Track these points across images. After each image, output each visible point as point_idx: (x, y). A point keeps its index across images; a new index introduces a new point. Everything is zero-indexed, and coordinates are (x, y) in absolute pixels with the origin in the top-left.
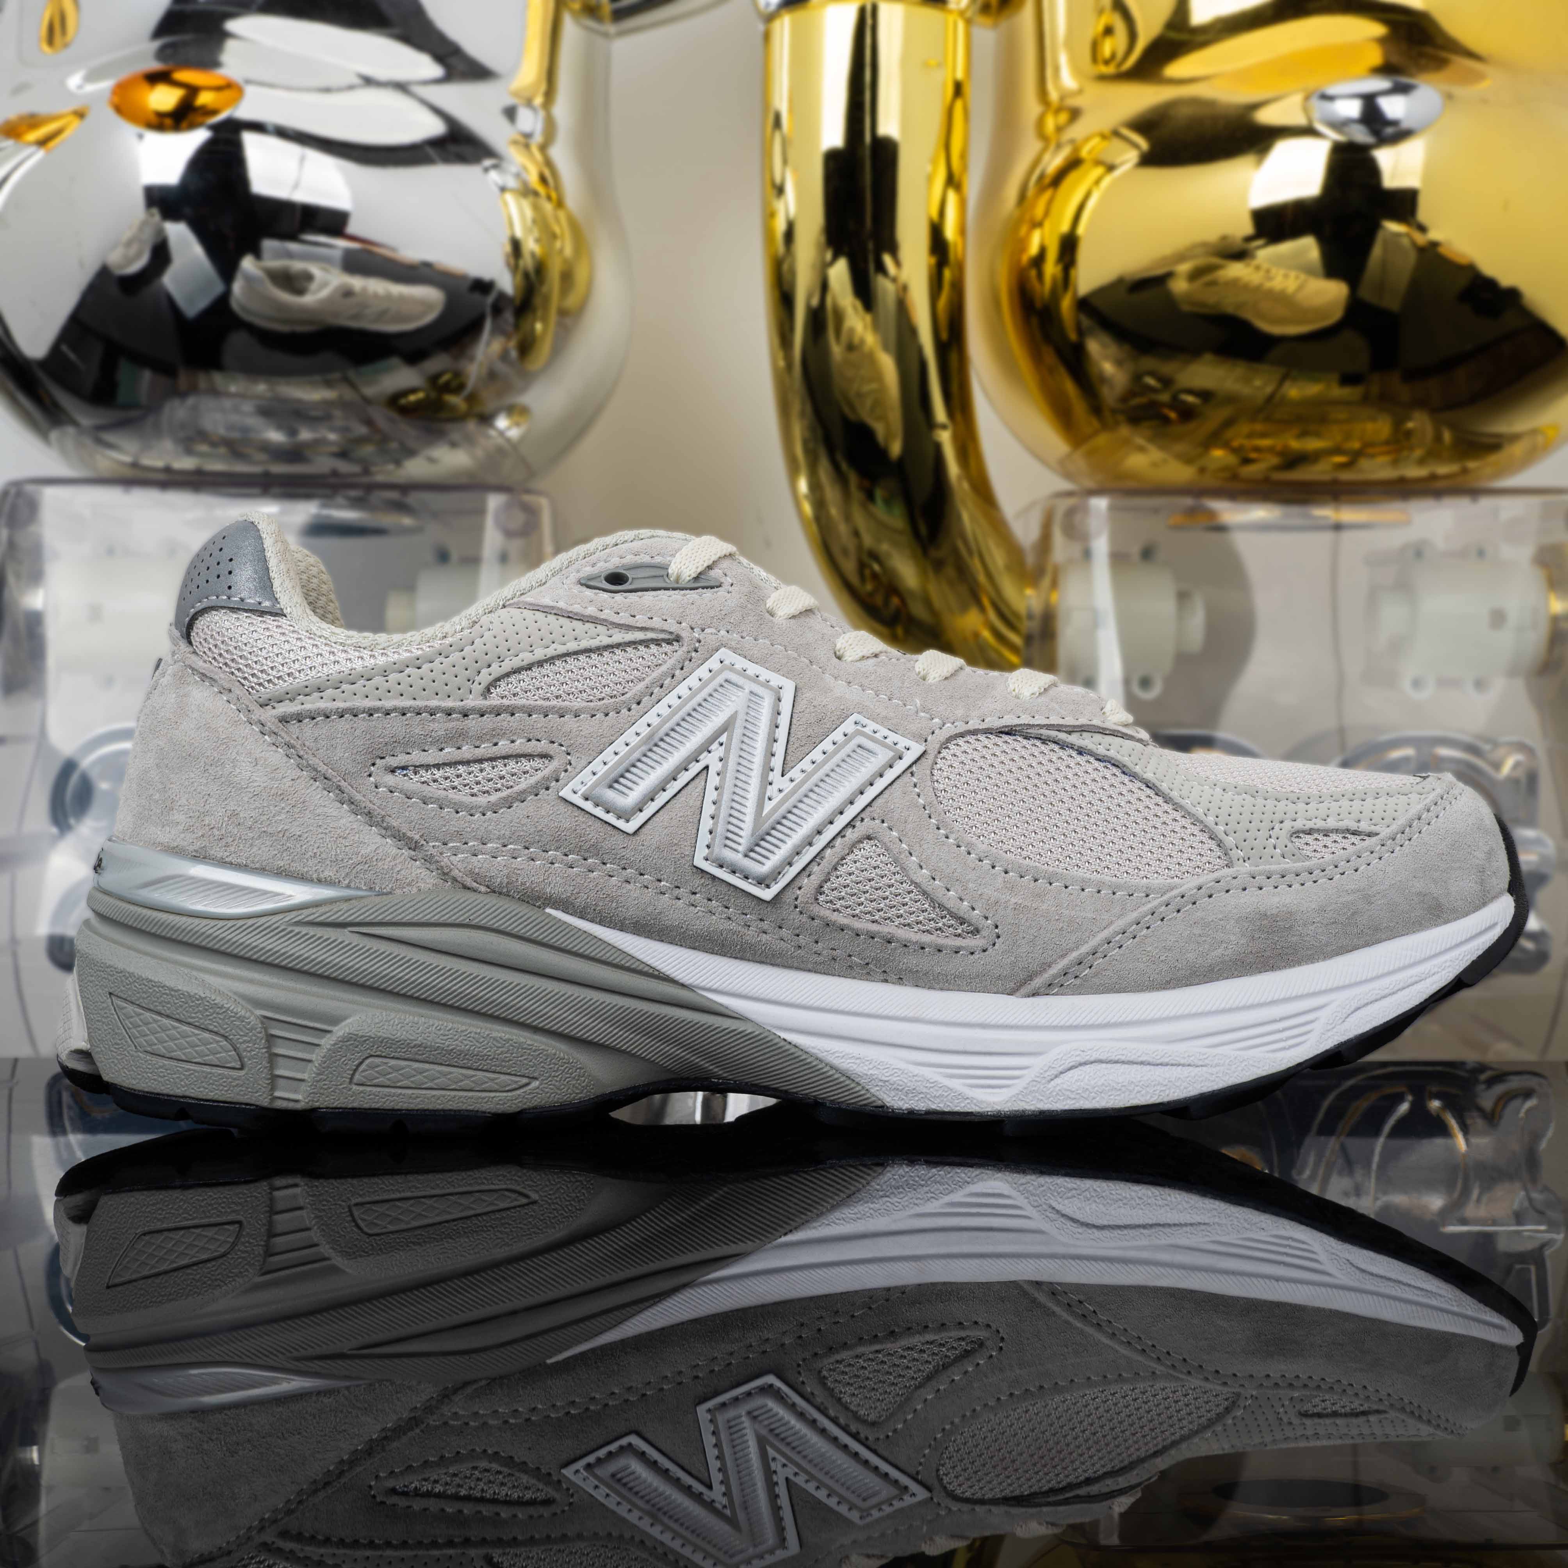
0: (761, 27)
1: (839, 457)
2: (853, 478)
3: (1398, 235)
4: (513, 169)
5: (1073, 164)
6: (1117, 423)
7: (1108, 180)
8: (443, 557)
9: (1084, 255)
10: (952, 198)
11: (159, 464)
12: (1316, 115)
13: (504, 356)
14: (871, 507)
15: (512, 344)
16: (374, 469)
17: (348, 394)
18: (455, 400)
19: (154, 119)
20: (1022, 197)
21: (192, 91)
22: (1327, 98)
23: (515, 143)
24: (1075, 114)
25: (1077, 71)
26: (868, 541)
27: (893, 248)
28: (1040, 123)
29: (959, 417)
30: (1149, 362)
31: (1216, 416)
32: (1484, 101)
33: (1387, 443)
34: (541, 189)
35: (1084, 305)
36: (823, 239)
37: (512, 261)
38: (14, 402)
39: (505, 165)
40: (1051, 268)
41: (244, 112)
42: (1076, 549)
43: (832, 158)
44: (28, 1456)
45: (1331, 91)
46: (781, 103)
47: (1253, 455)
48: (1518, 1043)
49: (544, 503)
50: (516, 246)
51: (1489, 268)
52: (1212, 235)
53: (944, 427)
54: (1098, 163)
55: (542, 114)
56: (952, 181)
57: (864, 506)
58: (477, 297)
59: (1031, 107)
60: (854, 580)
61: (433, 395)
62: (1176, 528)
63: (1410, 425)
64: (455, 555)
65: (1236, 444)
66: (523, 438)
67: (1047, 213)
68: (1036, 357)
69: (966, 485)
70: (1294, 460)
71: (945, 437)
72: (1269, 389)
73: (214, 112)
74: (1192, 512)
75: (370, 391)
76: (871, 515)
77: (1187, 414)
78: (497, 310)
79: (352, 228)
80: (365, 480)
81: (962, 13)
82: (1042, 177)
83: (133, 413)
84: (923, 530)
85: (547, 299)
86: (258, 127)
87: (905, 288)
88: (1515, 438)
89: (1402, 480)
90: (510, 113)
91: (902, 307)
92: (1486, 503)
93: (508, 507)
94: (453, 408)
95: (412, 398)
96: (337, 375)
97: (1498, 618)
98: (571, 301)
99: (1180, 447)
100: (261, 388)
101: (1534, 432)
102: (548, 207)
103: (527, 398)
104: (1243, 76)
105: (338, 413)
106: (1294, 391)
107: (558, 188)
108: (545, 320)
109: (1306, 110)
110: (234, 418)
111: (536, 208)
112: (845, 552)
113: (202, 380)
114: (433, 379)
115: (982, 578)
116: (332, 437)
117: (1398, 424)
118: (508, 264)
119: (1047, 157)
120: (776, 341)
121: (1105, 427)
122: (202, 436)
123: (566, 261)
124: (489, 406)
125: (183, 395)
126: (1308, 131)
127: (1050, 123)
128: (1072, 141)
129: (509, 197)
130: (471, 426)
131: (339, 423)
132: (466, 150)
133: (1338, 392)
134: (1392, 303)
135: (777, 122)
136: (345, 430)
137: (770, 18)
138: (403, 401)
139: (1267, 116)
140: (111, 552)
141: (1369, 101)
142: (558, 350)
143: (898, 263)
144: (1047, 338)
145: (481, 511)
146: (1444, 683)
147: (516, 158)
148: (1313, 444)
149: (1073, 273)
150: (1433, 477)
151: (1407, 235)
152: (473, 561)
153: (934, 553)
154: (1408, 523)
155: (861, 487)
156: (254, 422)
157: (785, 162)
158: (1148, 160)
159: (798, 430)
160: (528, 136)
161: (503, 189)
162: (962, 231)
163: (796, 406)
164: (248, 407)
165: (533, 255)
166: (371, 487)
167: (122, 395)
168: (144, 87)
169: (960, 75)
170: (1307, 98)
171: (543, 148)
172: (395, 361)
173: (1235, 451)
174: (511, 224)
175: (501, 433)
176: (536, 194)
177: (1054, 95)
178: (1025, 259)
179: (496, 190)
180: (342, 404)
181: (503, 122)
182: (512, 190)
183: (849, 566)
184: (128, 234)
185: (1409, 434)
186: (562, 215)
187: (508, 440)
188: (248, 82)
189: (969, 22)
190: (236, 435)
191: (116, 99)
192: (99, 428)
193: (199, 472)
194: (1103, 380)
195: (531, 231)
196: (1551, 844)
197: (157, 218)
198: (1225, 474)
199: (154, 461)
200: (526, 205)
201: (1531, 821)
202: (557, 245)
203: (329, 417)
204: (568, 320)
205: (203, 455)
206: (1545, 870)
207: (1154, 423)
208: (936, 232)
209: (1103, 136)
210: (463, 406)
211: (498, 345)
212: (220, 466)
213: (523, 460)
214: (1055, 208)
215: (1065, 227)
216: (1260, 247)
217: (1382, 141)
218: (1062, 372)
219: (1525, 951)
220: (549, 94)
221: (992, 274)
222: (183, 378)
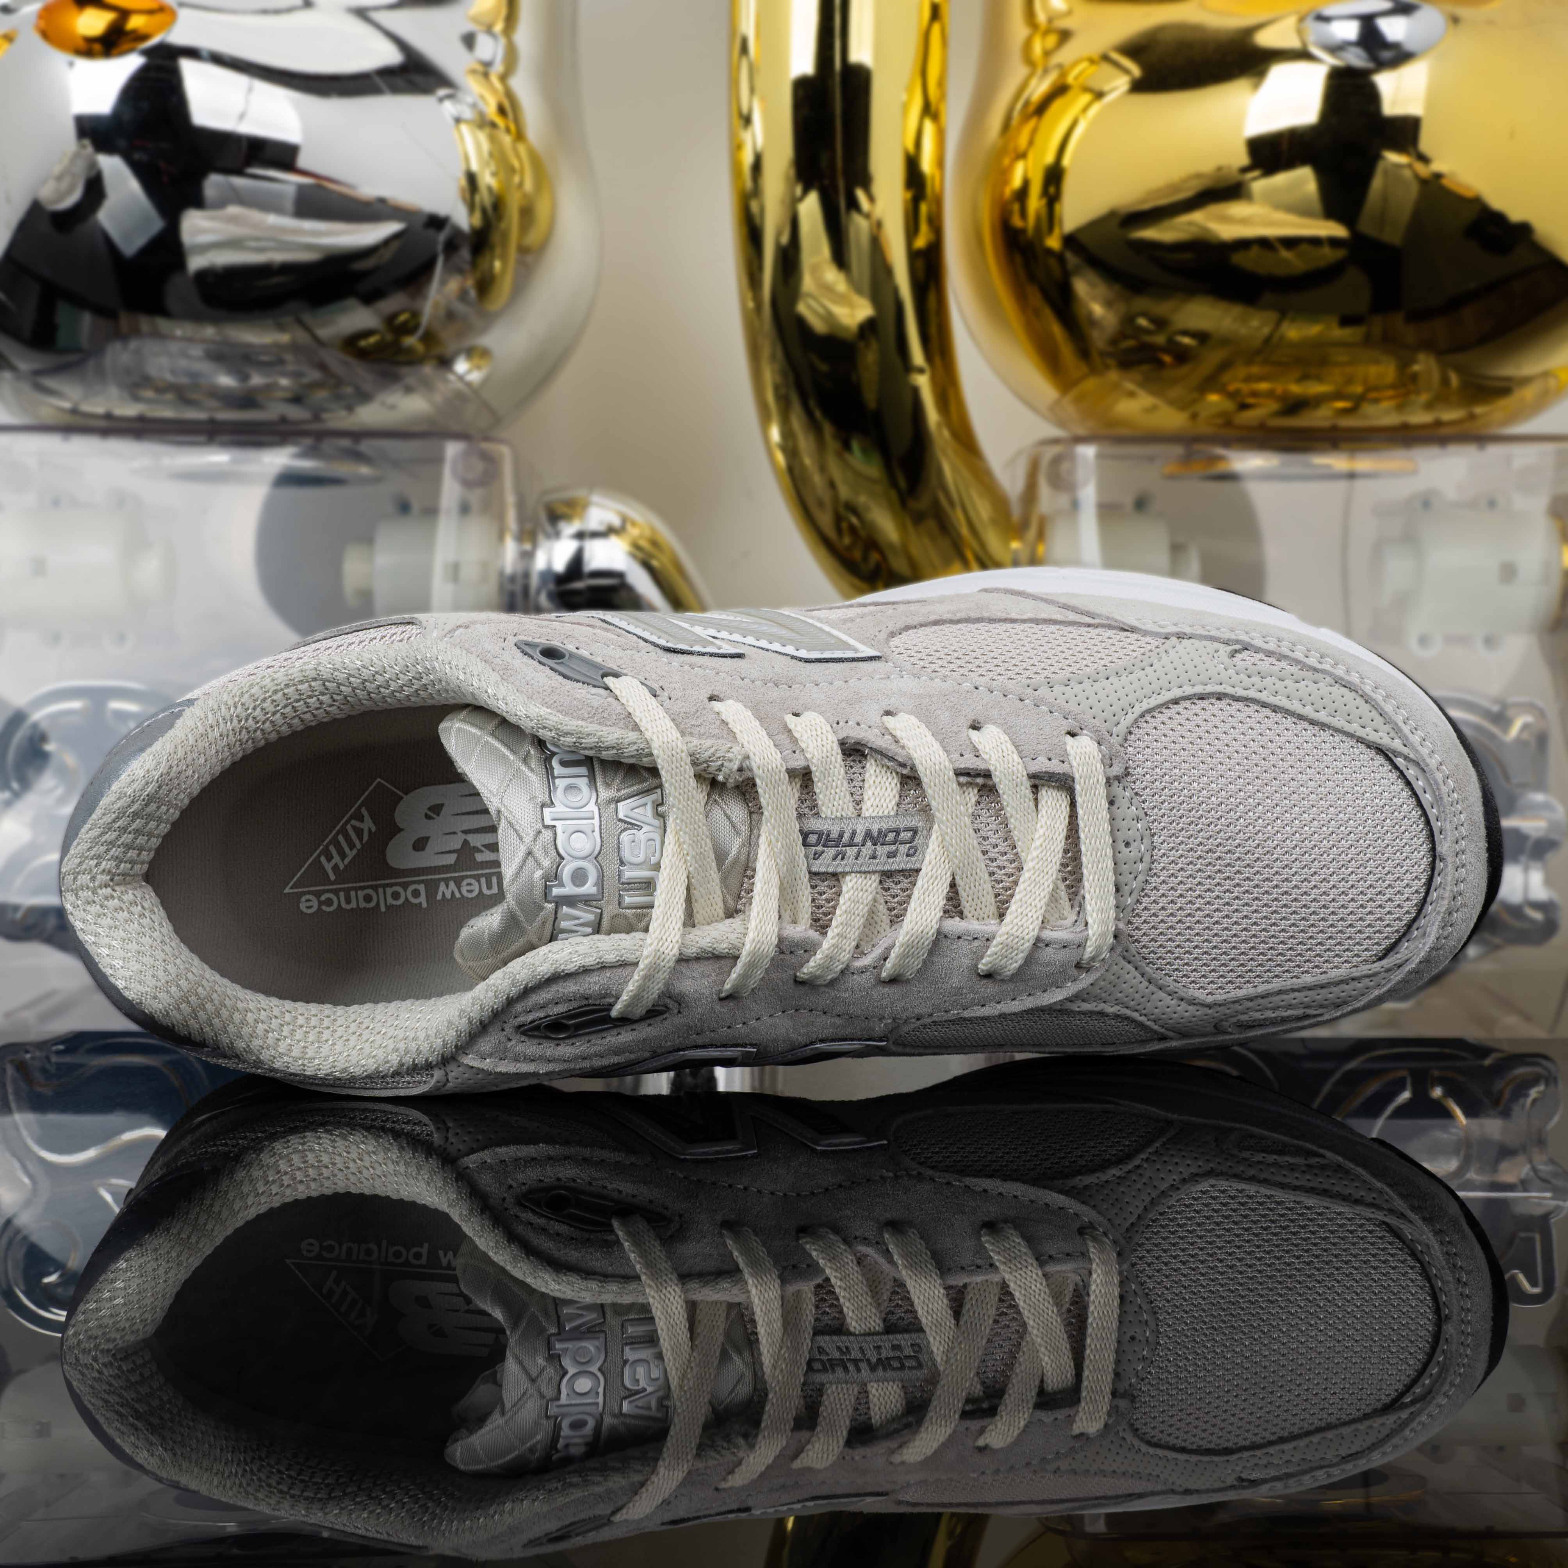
1: (812, 403)
2: (828, 429)
3: (1399, 166)
4: (469, 99)
5: (1060, 90)
6: (1107, 367)
7: (1096, 107)
8: (404, 508)
9: (1070, 187)
10: (929, 128)
11: (100, 410)
12: (1311, 38)
13: (463, 295)
14: (847, 456)
15: (470, 283)
16: (325, 416)
17: (302, 336)
18: (411, 341)
19: (82, 45)
20: (1007, 126)
21: (124, 14)
22: (1323, 19)
23: (473, 72)
24: (1065, 36)
26: (844, 492)
27: (864, 179)
28: (1027, 46)
29: (938, 360)
30: (1142, 303)
31: (1213, 357)
32: (1490, 22)
33: (1393, 386)
34: (499, 121)
35: (1070, 240)
36: (792, 172)
37: (468, 196)
39: (460, 95)
40: (1035, 203)
41: (177, 36)
42: (1063, 500)
43: (802, 85)
45: (1328, 11)
46: (748, 26)
47: (1250, 400)
48: (1528, 1018)
49: (505, 451)
50: (472, 179)
51: (1497, 202)
52: (1207, 166)
53: (921, 371)
54: (1086, 89)
55: (502, 41)
56: (929, 110)
57: (840, 456)
58: (431, 232)
59: (1019, 30)
60: (831, 533)
61: (389, 337)
62: (1171, 477)
63: (1416, 368)
64: (416, 506)
65: (1232, 387)
66: (486, 381)
67: (1031, 142)
68: (1021, 298)
69: (946, 433)
70: (1295, 406)
71: (923, 382)
72: (1266, 331)
73: (144, 37)
74: (1186, 459)
75: (324, 333)
76: (847, 465)
77: (1182, 356)
78: (451, 247)
79: (303, 161)
80: (315, 426)
82: (1027, 103)
83: (72, 358)
84: (902, 483)
85: (505, 236)
86: (193, 53)
87: (879, 225)
88: (1526, 381)
89: (1405, 427)
90: (469, 41)
91: (876, 244)
92: (1494, 451)
93: (467, 455)
94: (410, 350)
95: (372, 340)
96: (288, 318)
97: (1508, 572)
98: (533, 238)
99: (1176, 392)
100: (209, 331)
101: (1546, 374)
102: (507, 140)
103: (489, 340)
105: (289, 357)
106: (1293, 332)
107: (517, 119)
108: (504, 258)
109: (1300, 32)
110: (183, 363)
111: (492, 139)
112: (821, 504)
113: (145, 323)
114: (390, 320)
115: (965, 531)
116: (284, 382)
117: (1404, 365)
118: (464, 199)
119: (1034, 82)
120: (745, 282)
121: (1094, 371)
122: (146, 381)
123: (525, 196)
124: (450, 347)
125: (123, 337)
126: (1303, 55)
127: (1038, 48)
128: (1060, 66)
129: (464, 128)
130: (428, 369)
131: (290, 367)
132: (418, 79)
133: (1339, 333)
134: (1393, 236)
135: (744, 49)
136: (296, 375)
138: (363, 343)
139: (1266, 39)
140: (56, 503)
141: (1368, 22)
142: (519, 289)
143: (871, 199)
144: (1032, 277)
145: (438, 460)
146: (1451, 640)
147: (473, 87)
148: (1315, 388)
149: (1057, 207)
150: (1438, 424)
151: (1410, 166)
152: (431, 512)
153: (913, 504)
154: (1415, 472)
155: (836, 437)
156: (205, 367)
157: (752, 90)
158: (1139, 87)
159: (769, 376)
160: (487, 65)
161: (458, 120)
162: (940, 163)
163: (766, 350)
164: (197, 351)
165: (490, 189)
166: (321, 436)
167: (62, 338)
168: (72, 11)
170: (1301, 20)
171: (503, 78)
172: (352, 302)
173: (1232, 395)
174: (467, 159)
175: (461, 378)
176: (493, 125)
177: (1041, 17)
178: (1008, 192)
179: (451, 122)
180: (294, 347)
181: (461, 50)
182: (467, 121)
183: (825, 520)
184: (57, 169)
185: (1414, 377)
186: (522, 148)
187: (469, 384)
188: (182, 5)
190: (184, 380)
191: (42, 25)
192: (37, 373)
193: (141, 419)
194: (1093, 322)
195: (487, 164)
196: (1560, 810)
197: (90, 149)
198: (1219, 421)
199: (96, 406)
200: (482, 137)
201: (1540, 785)
202: (516, 179)
203: (281, 362)
204: (529, 259)
205: (148, 401)
206: (1554, 836)
207: (1145, 368)
208: (912, 165)
209: (1092, 61)
210: (420, 348)
211: (454, 285)
212: (168, 413)
213: (486, 405)
214: (1038, 139)
215: (1049, 158)
216: (1255, 179)
217: (1382, 65)
218: (1048, 313)
219: (1532, 921)
220: (511, 19)
221: (975, 209)
222: (124, 319)
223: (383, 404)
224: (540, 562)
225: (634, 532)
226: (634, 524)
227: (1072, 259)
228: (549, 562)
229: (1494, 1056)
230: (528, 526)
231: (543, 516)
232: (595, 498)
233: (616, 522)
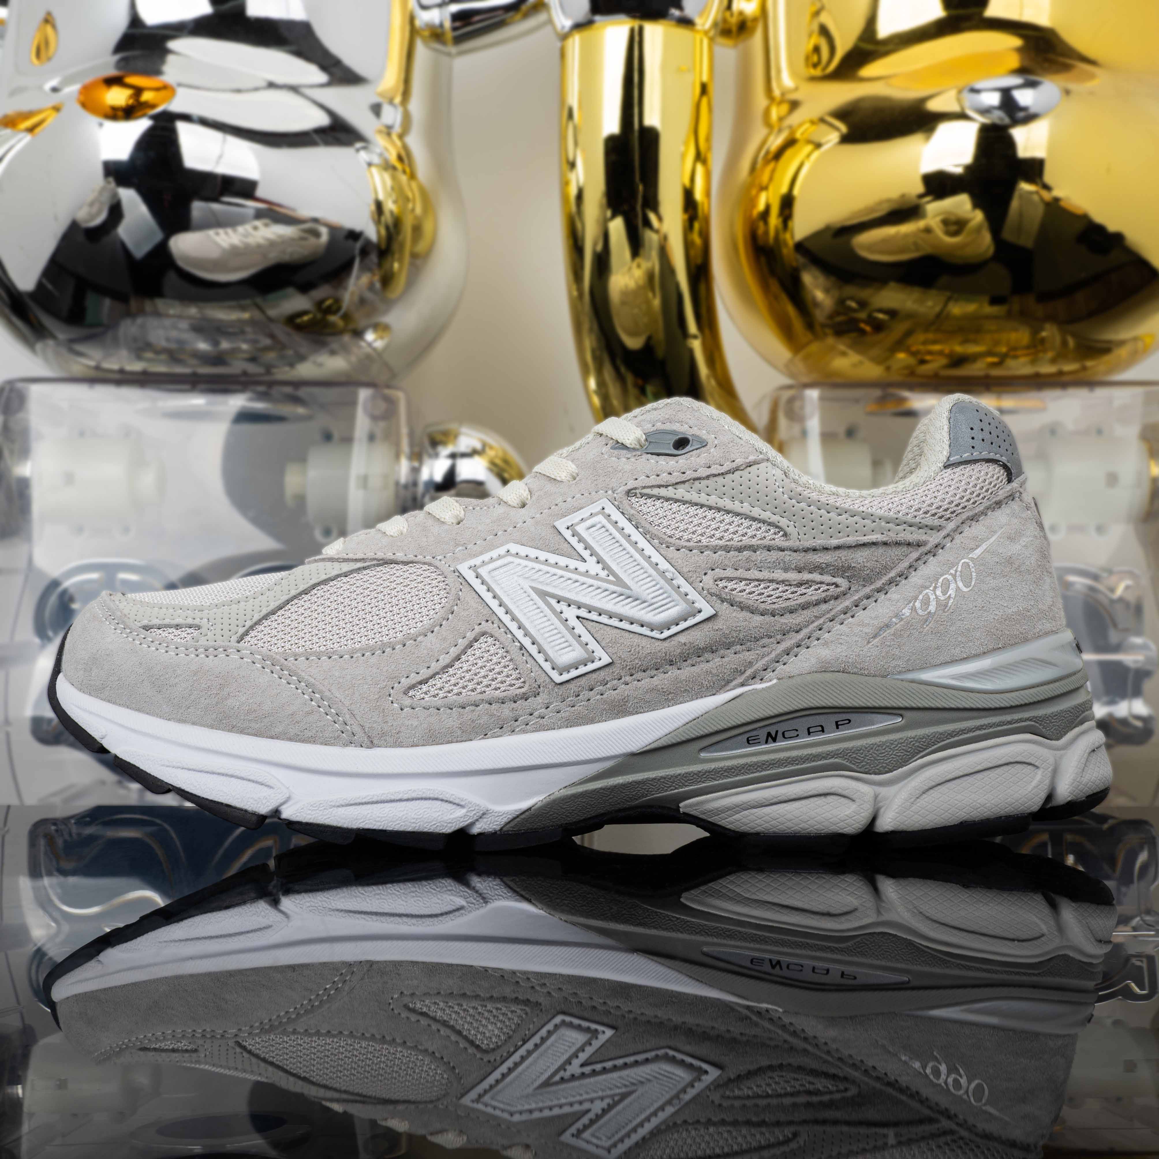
0: (559, 44)
1: (619, 362)
2: (630, 378)
3: (1031, 193)
4: (378, 150)
5: (790, 143)
6: (826, 335)
7: (816, 154)
8: (328, 437)
9: (799, 210)
10: (700, 169)
11: (115, 367)
12: (967, 104)
13: (371, 287)
15: (377, 278)
16: (275, 370)
17: (257, 315)
18: (333, 318)
19: (109, 112)
20: (753, 168)
21: (138, 91)
22: (975, 91)
23: (380, 132)
24: (794, 105)
25: (793, 73)
27: (655, 205)
28: (767, 113)
29: (707, 330)
30: (850, 290)
31: (900, 328)
32: (1094, 95)
33: (1028, 347)
34: (398, 165)
35: (800, 247)
36: (604, 201)
37: (376, 217)
38: (10, 324)
39: (371, 147)
40: (774, 220)
41: (176, 106)
42: (796, 429)
43: (611, 142)
44: (15, 1091)
45: (978, 86)
46: (573, 100)
47: (928, 358)
49: (400, 396)
50: (379, 206)
51: (1099, 217)
52: (894, 193)
53: (695, 337)
54: (809, 142)
55: (400, 110)
56: (699, 157)
57: (638, 399)
58: (350, 242)
59: (761, 101)
61: (318, 316)
62: (871, 414)
63: (1044, 334)
64: (336, 435)
65: (914, 349)
66: (386, 348)
67: (771, 179)
68: (765, 287)
69: (713, 382)
70: (958, 361)
71: (696, 345)
72: (937, 309)
73: (153, 106)
74: (882, 400)
75: (272, 313)
77: (878, 327)
78: (364, 252)
79: (260, 192)
80: (266, 378)
81: (706, 33)
82: (767, 153)
83: (97, 330)
85: (402, 246)
86: (186, 118)
87: (665, 238)
88: (1121, 343)
89: (1037, 375)
90: (376, 109)
91: (663, 249)
92: (1101, 393)
93: (374, 398)
94: (333, 325)
95: (306, 318)
96: (248, 302)
97: (1112, 479)
98: (421, 247)
99: (875, 352)
100: (193, 311)
101: (1135, 339)
102: (404, 178)
103: (389, 319)
104: (915, 76)
105: (248, 329)
106: (957, 309)
107: (411, 164)
108: (401, 261)
109: (959, 100)
110: (174, 334)
111: (394, 178)
113: (148, 305)
114: (319, 304)
116: (245, 346)
117: (1035, 332)
118: (374, 220)
119: (771, 138)
120: (571, 277)
121: (816, 338)
122: (148, 346)
123: (416, 218)
124: (362, 323)
125: (134, 316)
126: (962, 116)
127: (774, 113)
128: (790, 127)
129: (374, 170)
130: (346, 338)
131: (249, 336)
132: (342, 136)
133: (989, 310)
134: (1027, 241)
135: (570, 115)
136: (254, 342)
137: (565, 37)
138: (298, 321)
139: (934, 106)
140: (82, 434)
141: (1006, 93)
142: (411, 283)
143: (660, 219)
144: (773, 272)
145: (353, 403)
146: (1072, 528)
147: (380, 142)
148: (973, 349)
149: (790, 224)
150: (1061, 373)
151: (1037, 193)
152: (348, 440)
154: (1044, 409)
155: (636, 385)
156: (188, 336)
157: (576, 144)
158: (846, 139)
159: (588, 343)
160: (390, 127)
161: (370, 165)
162: (708, 193)
163: (586, 326)
164: (184, 325)
165: (392, 212)
166: (271, 384)
167: (89, 317)
168: (103, 88)
169: (705, 78)
170: (960, 92)
171: (401, 136)
172: (290, 290)
173: (913, 354)
174: (376, 192)
175: (369, 345)
176: (394, 168)
177: (777, 92)
178: (755, 214)
179: (365, 166)
180: (252, 322)
181: (371, 116)
182: (377, 166)
184: (91, 197)
185: (1043, 341)
186: (414, 185)
187: (375, 349)
188: (180, 85)
189: (712, 40)
190: (173, 346)
191: (82, 98)
192: (72, 341)
193: (145, 373)
194: (816, 304)
195: (390, 195)
196: (1153, 646)
197: (113, 185)
198: (906, 372)
199: (112, 364)
200: (387, 177)
201: (1139, 633)
202: (410, 206)
203: (243, 332)
204: (418, 262)
205: (149, 360)
206: (1149, 667)
207: (854, 335)
208: (688, 195)
209: (812, 122)
210: (341, 323)
211: (365, 279)
212: (162, 369)
213: (386, 365)
214: (777, 175)
215: (784, 189)
216: (929, 202)
217: (1016, 122)
218: (784, 298)
219: (1136, 728)
220: (406, 94)
221: (732, 225)
222: (134, 303)
223: (315, 363)
224: (425, 475)
225: (491, 453)
226: (491, 448)
227: (801, 260)
228: (431, 475)
229: (1111, 822)
230: (416, 449)
231: (426, 443)
232: (464, 430)
233: (478, 446)
